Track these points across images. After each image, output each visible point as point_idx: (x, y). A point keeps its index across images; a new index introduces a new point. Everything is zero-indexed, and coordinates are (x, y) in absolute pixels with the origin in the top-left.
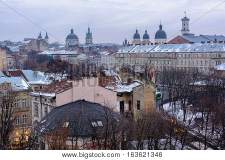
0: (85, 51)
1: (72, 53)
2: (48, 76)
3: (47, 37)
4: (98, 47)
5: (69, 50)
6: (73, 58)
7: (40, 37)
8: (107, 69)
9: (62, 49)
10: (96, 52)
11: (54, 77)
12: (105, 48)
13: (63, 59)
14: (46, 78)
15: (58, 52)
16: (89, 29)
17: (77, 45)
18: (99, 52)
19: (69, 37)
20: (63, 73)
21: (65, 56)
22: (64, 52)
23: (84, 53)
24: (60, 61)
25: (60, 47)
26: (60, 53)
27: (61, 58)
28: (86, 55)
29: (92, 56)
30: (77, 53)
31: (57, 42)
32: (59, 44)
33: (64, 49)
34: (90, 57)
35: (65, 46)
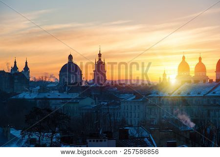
1: (70, 96)
2: (27, 137)
3: (26, 68)
5: (65, 91)
6: (72, 105)
7: (15, 68)
8: (131, 126)
9: (53, 89)
10: (111, 95)
11: (38, 139)
13: (53, 107)
14: (24, 141)
15: (46, 95)
16: (100, 55)
18: (117, 95)
20: (54, 133)
21: (58, 101)
22: (56, 94)
23: (91, 96)
24: (49, 111)
25: (48, 86)
26: (49, 96)
27: (51, 105)
28: (95, 99)
29: (105, 102)
30: (78, 97)
31: (44, 78)
32: (47, 80)
33: (56, 90)
34: (102, 103)
35: (57, 84)
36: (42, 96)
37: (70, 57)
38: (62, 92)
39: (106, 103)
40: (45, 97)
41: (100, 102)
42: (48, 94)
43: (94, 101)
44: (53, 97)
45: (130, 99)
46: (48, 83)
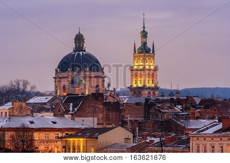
0: (129, 118)
1: (77, 123)
4: (179, 102)
5: (67, 112)
9: (40, 108)
10: (168, 122)
12: (207, 107)
15: (26, 121)
16: (144, 34)
17: (97, 96)
18: (181, 123)
19: (66, 65)
21: (52, 135)
22: (46, 119)
23: (123, 124)
25: (31, 101)
26: (32, 123)
27: (36, 144)
28: (133, 131)
29: (155, 136)
30: (96, 126)
31: (21, 83)
32: (28, 89)
33: (47, 110)
34: (149, 139)
35: (50, 98)
36: (17, 123)
37: (79, 39)
38: (62, 115)
39: (157, 140)
40: (23, 125)
41: (144, 137)
42: (30, 119)
43: (131, 135)
44: (40, 126)
45: (210, 131)
46: (30, 95)
